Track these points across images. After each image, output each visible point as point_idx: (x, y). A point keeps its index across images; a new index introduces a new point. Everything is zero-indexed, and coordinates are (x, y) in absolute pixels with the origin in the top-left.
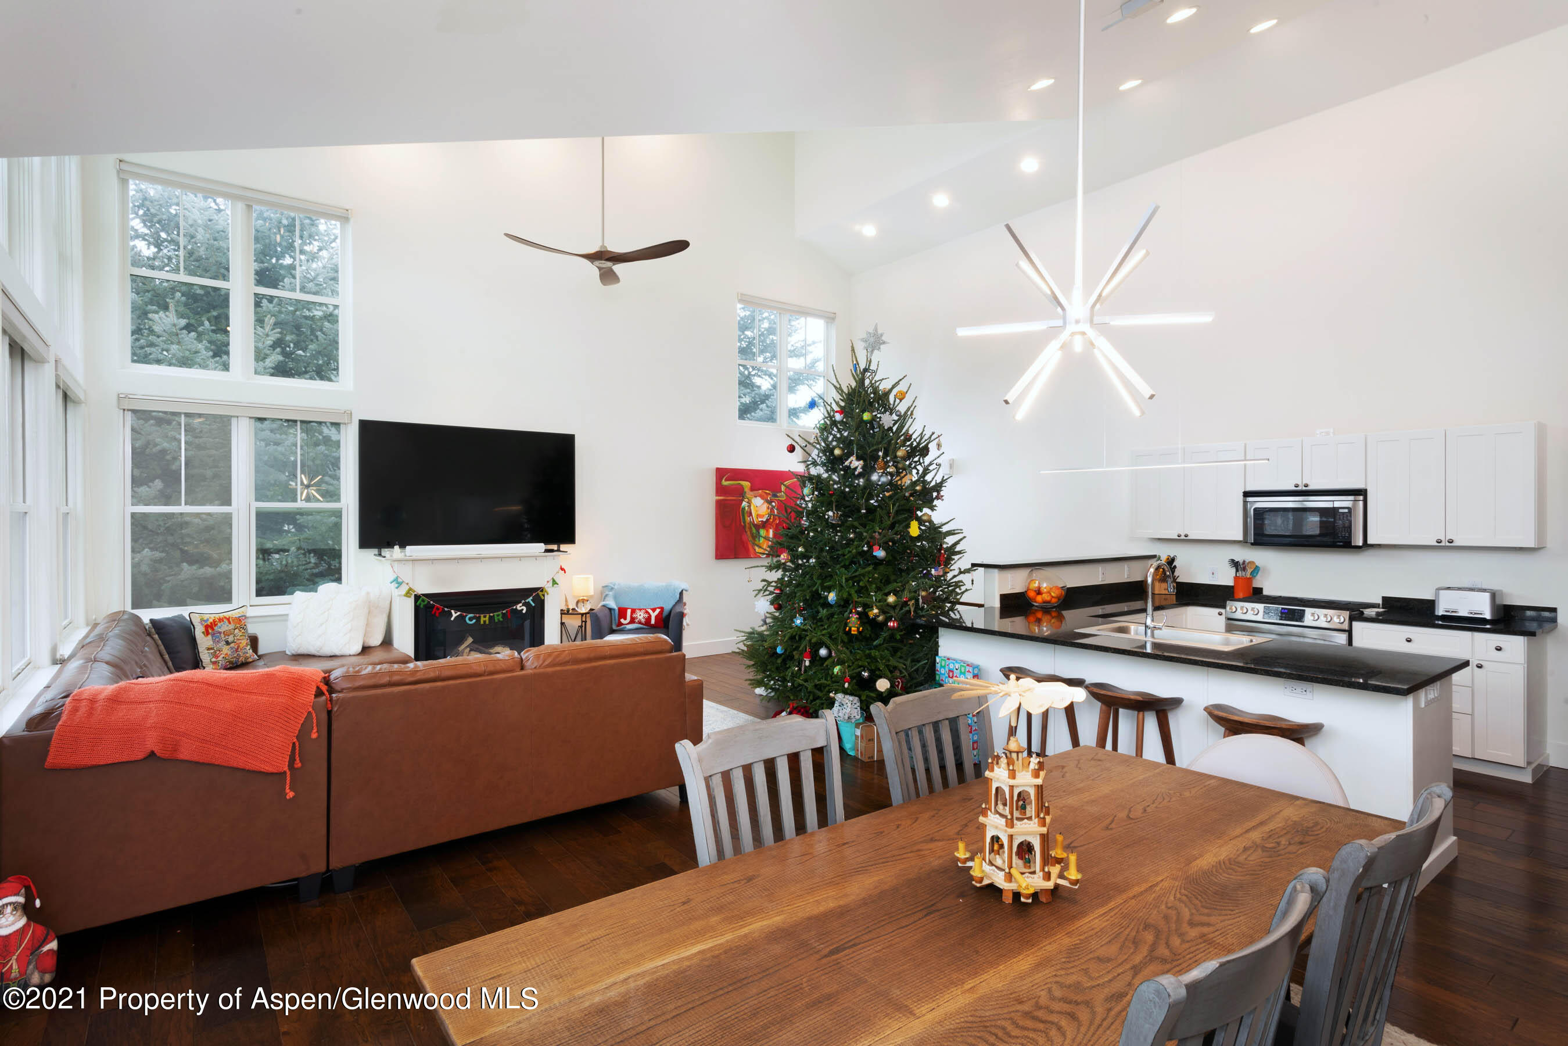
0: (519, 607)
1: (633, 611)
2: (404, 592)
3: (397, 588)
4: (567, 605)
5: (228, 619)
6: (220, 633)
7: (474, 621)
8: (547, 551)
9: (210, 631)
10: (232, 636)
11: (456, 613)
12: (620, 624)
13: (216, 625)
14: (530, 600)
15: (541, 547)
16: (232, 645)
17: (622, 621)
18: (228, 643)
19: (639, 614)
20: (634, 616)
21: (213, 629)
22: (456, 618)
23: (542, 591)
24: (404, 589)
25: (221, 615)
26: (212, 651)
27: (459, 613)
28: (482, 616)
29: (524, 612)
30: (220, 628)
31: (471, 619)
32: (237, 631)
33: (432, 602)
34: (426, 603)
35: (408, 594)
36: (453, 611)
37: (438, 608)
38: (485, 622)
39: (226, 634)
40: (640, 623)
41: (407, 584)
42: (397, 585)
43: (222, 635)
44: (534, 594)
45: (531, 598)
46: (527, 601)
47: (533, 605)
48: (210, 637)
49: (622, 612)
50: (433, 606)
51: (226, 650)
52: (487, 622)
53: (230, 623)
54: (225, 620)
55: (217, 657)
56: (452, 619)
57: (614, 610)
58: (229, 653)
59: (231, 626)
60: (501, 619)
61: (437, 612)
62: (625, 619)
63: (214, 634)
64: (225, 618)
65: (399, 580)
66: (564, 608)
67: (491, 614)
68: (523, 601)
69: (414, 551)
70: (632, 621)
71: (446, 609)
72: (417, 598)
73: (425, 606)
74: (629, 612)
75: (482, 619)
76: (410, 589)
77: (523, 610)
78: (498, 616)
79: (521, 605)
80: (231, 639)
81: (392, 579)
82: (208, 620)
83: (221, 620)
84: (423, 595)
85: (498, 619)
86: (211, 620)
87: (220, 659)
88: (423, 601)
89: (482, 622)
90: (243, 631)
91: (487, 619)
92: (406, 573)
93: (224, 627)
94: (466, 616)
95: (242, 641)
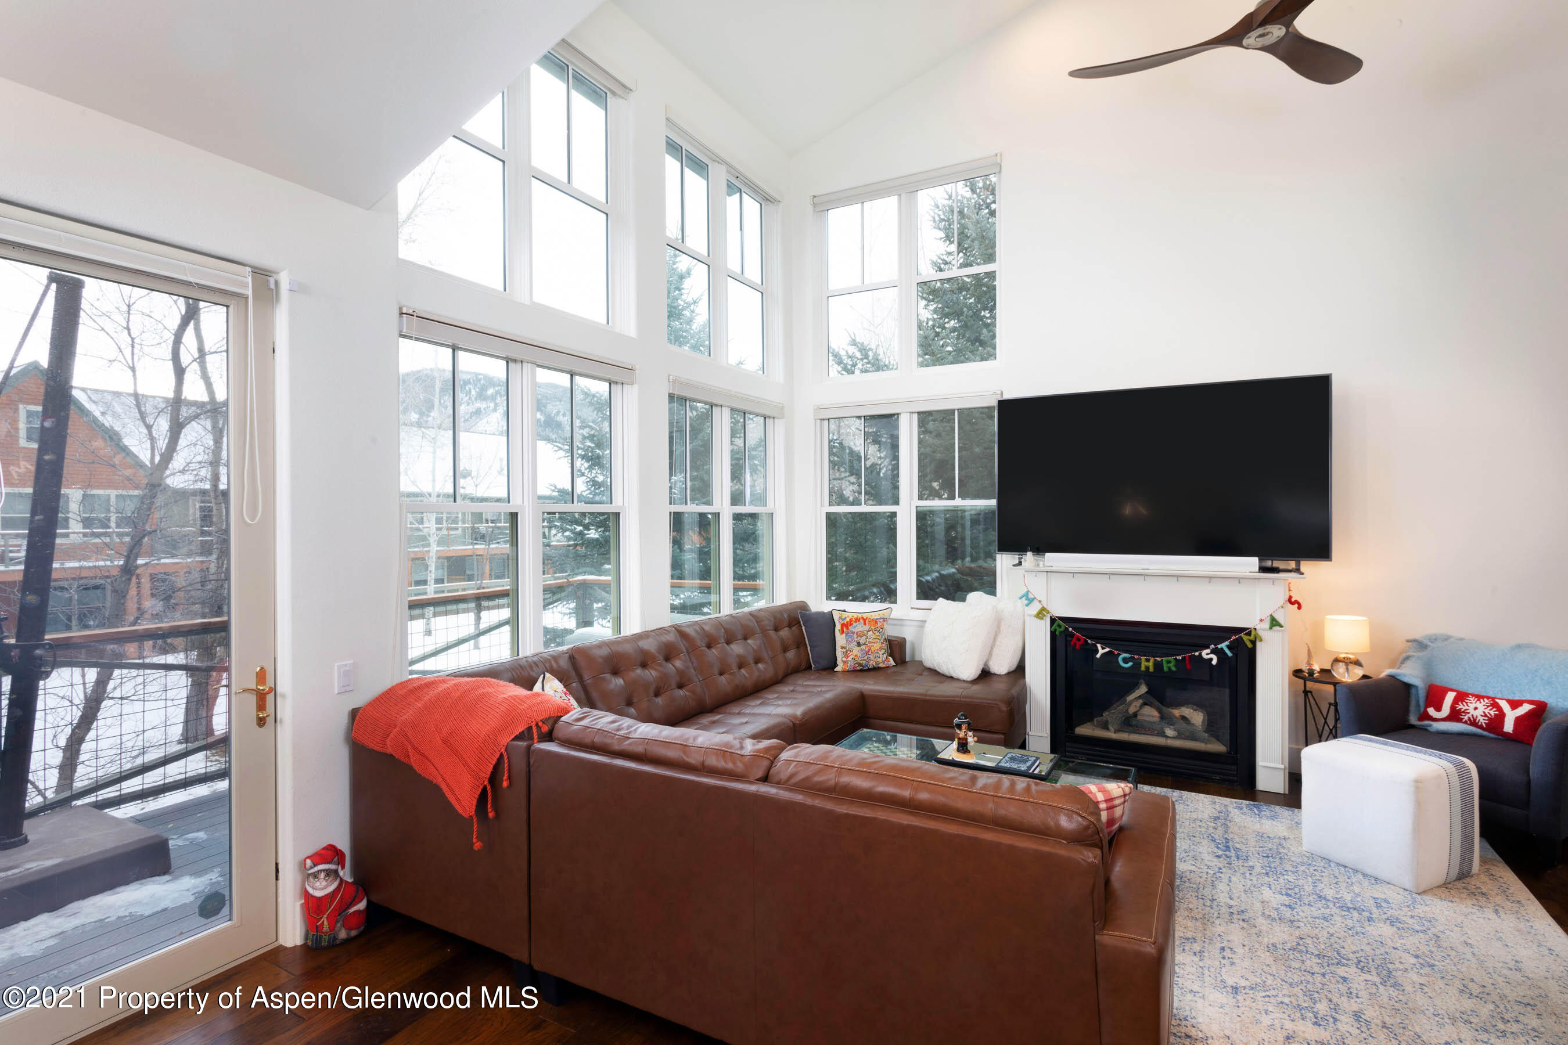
0: (1206, 654)
1: (1461, 697)
2: (1035, 613)
3: (1027, 605)
4: (1309, 663)
5: (865, 620)
6: (853, 633)
7: (1130, 664)
8: (1263, 569)
9: (845, 630)
10: (864, 638)
11: (1103, 648)
12: (1426, 717)
13: (851, 624)
14: (1223, 645)
15: (1252, 563)
16: (863, 647)
17: (1431, 711)
18: (859, 644)
19: (1472, 706)
20: (1461, 706)
21: (848, 629)
22: (1103, 655)
23: (1249, 634)
24: (1035, 608)
25: (860, 615)
26: (844, 650)
27: (1107, 650)
28: (1143, 658)
29: (1214, 662)
30: (855, 627)
31: (1125, 661)
32: (870, 633)
33: (1070, 629)
34: (1062, 629)
35: (1041, 614)
36: (1099, 646)
37: (1079, 639)
38: (1147, 668)
39: (859, 635)
40: (1473, 722)
41: (1040, 601)
42: (1027, 602)
43: (855, 636)
44: (1233, 638)
45: (1227, 643)
46: (1219, 646)
47: (1230, 654)
48: (844, 635)
49: (1435, 695)
50: (1072, 635)
51: (856, 651)
52: (1151, 669)
53: (865, 624)
54: (861, 620)
55: (847, 657)
56: (1098, 656)
57: (1416, 687)
58: (859, 654)
59: (867, 628)
60: (1174, 669)
61: (1078, 643)
62: (1438, 709)
63: (848, 633)
64: (863, 618)
65: (1031, 596)
66: (1304, 667)
67: (1158, 659)
68: (1212, 646)
69: (1054, 560)
70: (1455, 715)
71: (1089, 641)
72: (1053, 621)
73: (1061, 632)
74: (1450, 697)
75: (1144, 664)
76: (1043, 609)
77: (1211, 659)
78: (1169, 662)
79: (1208, 651)
80: (862, 640)
81: (1021, 594)
82: (845, 618)
83: (857, 620)
84: (1061, 618)
85: (1169, 668)
86: (848, 619)
87: (849, 659)
88: (1060, 626)
89: (1143, 668)
90: (878, 634)
91: (1151, 664)
92: (1038, 587)
93: (859, 627)
94: (1120, 655)
95: (875, 645)
